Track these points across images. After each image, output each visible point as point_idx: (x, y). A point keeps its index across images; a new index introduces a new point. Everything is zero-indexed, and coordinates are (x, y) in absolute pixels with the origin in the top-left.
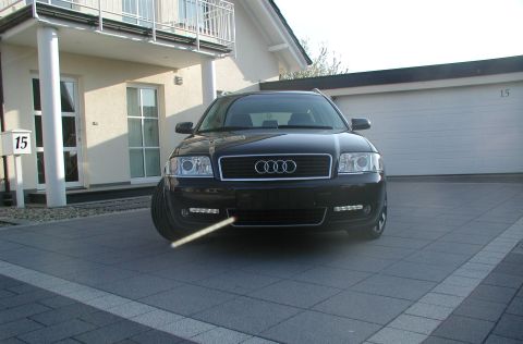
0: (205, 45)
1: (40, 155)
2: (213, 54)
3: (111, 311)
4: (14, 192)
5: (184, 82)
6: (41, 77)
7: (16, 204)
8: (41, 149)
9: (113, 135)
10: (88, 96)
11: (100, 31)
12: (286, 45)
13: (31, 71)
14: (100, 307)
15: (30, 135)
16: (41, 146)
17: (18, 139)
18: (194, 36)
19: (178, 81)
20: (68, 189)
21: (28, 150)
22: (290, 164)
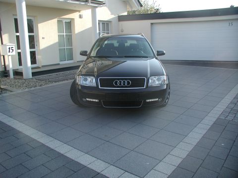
0: (93, 2)
1: (19, 54)
3: (57, 149)
4: (9, 71)
5: (83, 17)
6: (18, 18)
7: (9, 76)
8: (19, 51)
9: (52, 43)
10: (40, 25)
13: (13, 15)
14: (52, 147)
15: (14, 46)
16: (20, 49)
17: (9, 48)
19: (80, 17)
20: (32, 68)
21: (14, 53)
22: (128, 82)
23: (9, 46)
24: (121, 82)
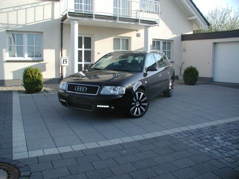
2: (148, 25)
5: (141, 36)
11: (94, 19)
12: (196, 17)
18: (138, 18)
19: (138, 35)
21: (67, 64)
22: (85, 89)
23: (63, 59)
24: (79, 88)
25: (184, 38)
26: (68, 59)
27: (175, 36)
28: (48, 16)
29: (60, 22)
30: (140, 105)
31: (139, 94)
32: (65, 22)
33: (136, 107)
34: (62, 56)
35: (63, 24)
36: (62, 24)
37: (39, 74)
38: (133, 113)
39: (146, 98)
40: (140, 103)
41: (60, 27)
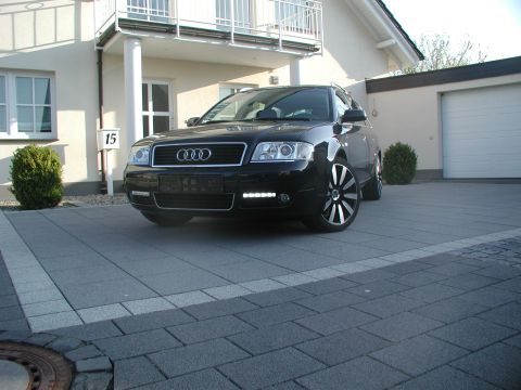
0: (288, 45)
2: (299, 53)
5: (280, 81)
7: (107, 192)
11: (178, 37)
12: (394, 40)
17: (108, 136)
18: (276, 37)
19: (273, 81)
21: (117, 145)
22: (206, 153)
23: (107, 133)
24: (190, 152)
25: (372, 86)
26: (117, 133)
27: (353, 82)
28: (66, 35)
29: (96, 48)
30: (342, 198)
31: (339, 170)
32: (106, 48)
33: (333, 202)
34: (101, 127)
35: (103, 54)
36: (100, 52)
37: (53, 162)
38: (328, 218)
39: (352, 181)
40: (342, 193)
41: (96, 60)
